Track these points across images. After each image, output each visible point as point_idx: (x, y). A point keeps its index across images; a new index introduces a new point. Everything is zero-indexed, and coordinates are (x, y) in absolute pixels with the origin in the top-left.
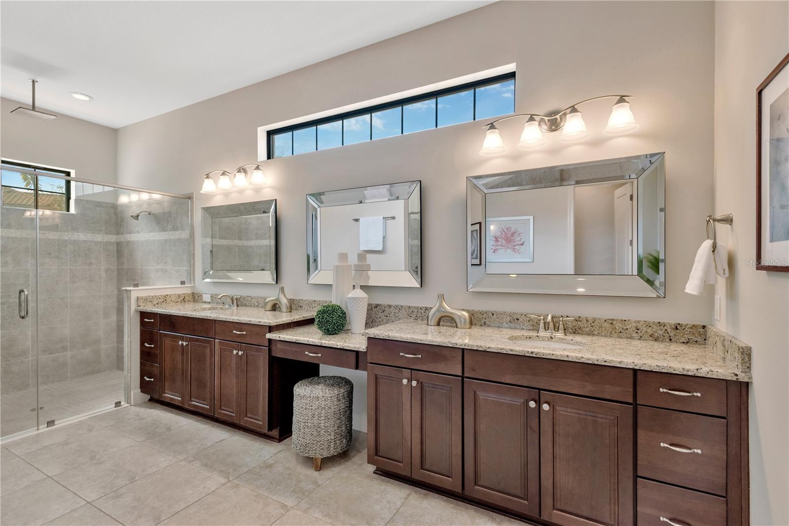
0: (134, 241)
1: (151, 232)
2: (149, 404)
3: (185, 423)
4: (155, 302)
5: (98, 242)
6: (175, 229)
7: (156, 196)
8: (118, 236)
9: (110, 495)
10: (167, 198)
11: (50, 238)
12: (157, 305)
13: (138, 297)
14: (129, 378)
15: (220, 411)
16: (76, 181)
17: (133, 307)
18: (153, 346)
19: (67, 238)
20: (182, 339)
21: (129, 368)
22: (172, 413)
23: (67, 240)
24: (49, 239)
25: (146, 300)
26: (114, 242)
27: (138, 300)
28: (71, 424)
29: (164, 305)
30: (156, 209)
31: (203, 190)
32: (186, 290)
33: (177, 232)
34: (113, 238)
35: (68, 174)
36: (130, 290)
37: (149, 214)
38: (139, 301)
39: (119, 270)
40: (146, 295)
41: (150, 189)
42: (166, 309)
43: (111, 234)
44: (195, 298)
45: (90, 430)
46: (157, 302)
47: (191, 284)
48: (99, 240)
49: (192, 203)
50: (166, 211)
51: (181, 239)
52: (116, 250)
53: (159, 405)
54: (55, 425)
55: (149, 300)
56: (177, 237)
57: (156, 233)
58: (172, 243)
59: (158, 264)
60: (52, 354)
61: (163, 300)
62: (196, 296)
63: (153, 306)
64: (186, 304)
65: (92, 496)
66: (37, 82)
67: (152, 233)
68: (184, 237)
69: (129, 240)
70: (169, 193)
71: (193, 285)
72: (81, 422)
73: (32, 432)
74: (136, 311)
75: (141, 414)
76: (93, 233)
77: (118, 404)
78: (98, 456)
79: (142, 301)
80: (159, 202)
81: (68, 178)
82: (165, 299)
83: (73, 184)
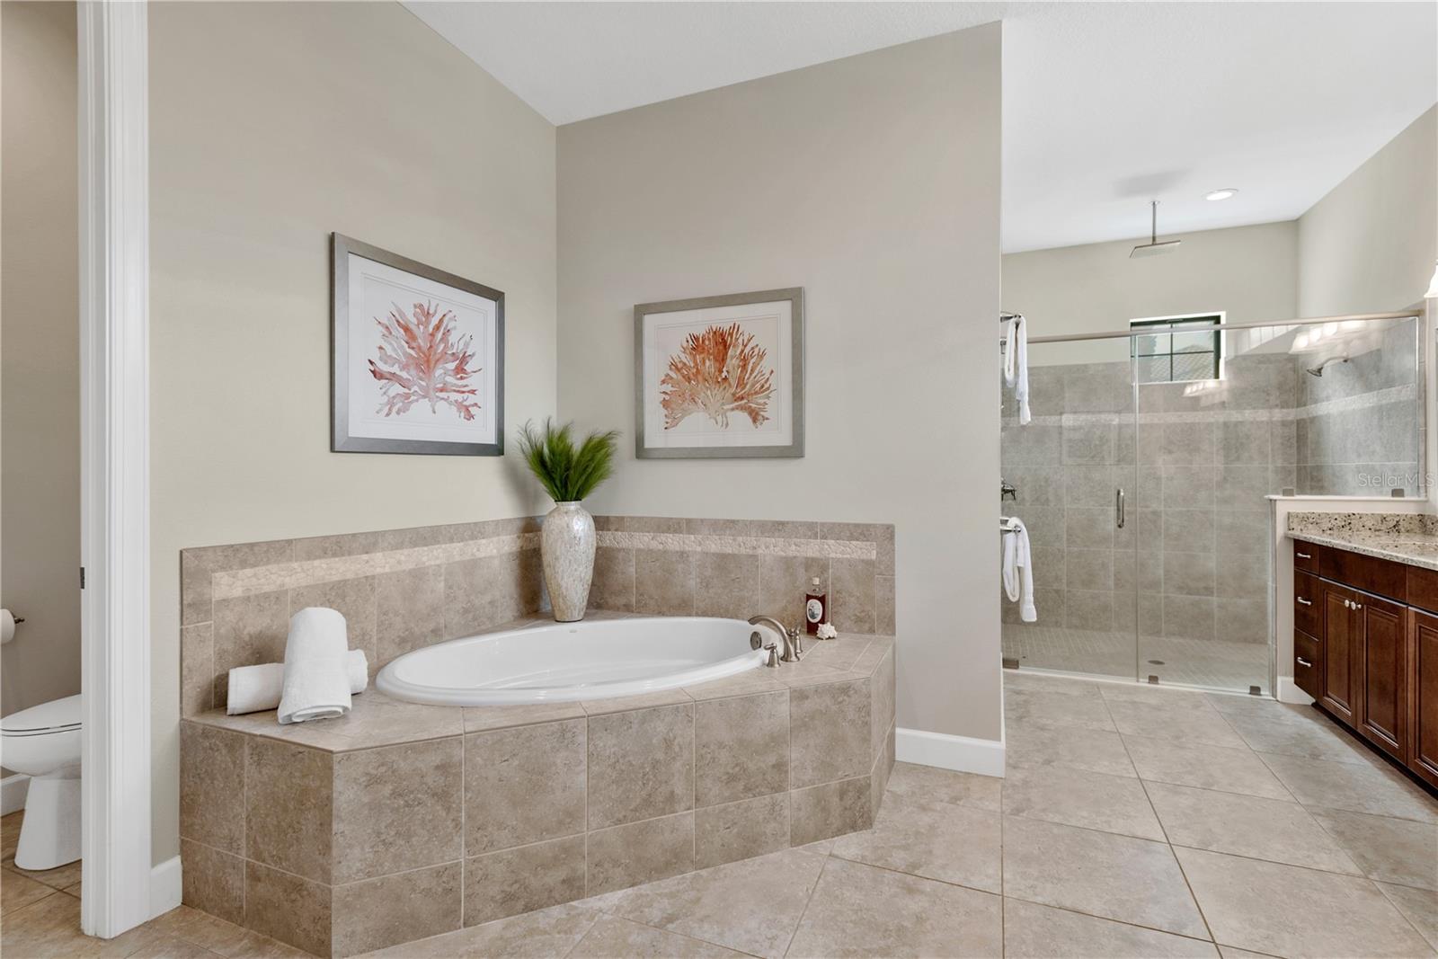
0: (1321, 416)
1: (1347, 395)
2: (1312, 711)
3: (1353, 761)
4: (1326, 525)
5: (1262, 422)
6: (1389, 383)
7: (1353, 325)
8: (1299, 409)
9: (1168, 786)
10: (1375, 324)
11: (1188, 421)
12: (1329, 532)
13: (1289, 513)
14: (1274, 653)
15: (1417, 761)
16: (1227, 329)
17: (1281, 530)
18: (1309, 603)
19: (1212, 420)
20: (1353, 597)
21: (1274, 635)
22: (1340, 737)
23: (1212, 424)
24: (1187, 424)
25: (1305, 519)
26: (1292, 422)
27: (1289, 518)
28: (1178, 691)
29: (1346, 531)
30: (1356, 349)
31: (1429, 292)
32: (1405, 508)
33: (1393, 389)
34: (1292, 414)
35: (1217, 320)
36: (1275, 500)
37: (1345, 361)
38: (1291, 520)
39: (1299, 470)
40: (1306, 512)
41: (1340, 316)
42: (1350, 542)
43: (1288, 407)
44: (1425, 526)
45: (1196, 707)
46: (1330, 526)
47: (1419, 496)
48: (1264, 419)
49: (1423, 323)
50: (1374, 348)
51: (1400, 402)
52: (1295, 435)
53: (1327, 719)
54: (1158, 684)
55: (1311, 520)
56: (1393, 401)
57: (1356, 397)
58: (1384, 413)
59: (1359, 456)
60: (1191, 594)
61: (1343, 523)
62: (1429, 523)
63: (1321, 532)
64: (1403, 538)
65: (1148, 775)
66: (1159, 202)
67: (1350, 398)
68: (1405, 399)
69: (1315, 415)
70: (1381, 313)
71: (1423, 498)
72: (1192, 693)
73: (1129, 682)
74: (1287, 537)
75: (1282, 718)
76: (1254, 408)
77: (1255, 690)
78: (1184, 740)
79: (1296, 520)
80: (1363, 336)
81: (1217, 327)
82: (1348, 522)
83: (1223, 333)
